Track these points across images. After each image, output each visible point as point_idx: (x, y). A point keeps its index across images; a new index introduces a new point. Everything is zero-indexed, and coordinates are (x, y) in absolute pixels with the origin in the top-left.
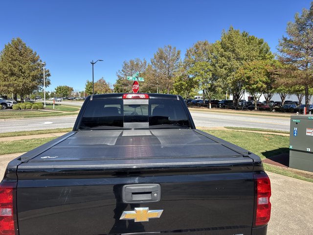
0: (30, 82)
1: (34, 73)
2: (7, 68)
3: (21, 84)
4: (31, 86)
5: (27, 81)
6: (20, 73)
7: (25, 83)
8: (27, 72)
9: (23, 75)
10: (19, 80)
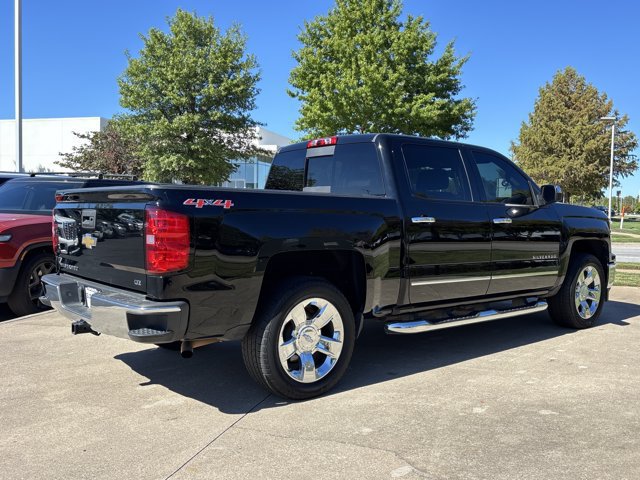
0: (582, 165)
1: (592, 144)
2: (537, 139)
3: (563, 171)
4: (581, 175)
5: (576, 164)
6: (563, 148)
7: (571, 168)
8: (578, 141)
9: (568, 150)
10: (560, 163)
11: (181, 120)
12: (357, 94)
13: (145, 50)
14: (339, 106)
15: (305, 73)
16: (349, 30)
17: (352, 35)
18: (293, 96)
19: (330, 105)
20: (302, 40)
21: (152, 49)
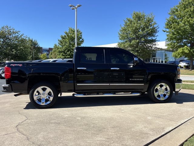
11: (133, 42)
12: (184, 29)
13: (125, 24)
14: (178, 33)
15: (168, 24)
16: (184, 8)
17: (185, 9)
18: (165, 31)
19: (176, 33)
20: (169, 14)
21: (126, 23)
